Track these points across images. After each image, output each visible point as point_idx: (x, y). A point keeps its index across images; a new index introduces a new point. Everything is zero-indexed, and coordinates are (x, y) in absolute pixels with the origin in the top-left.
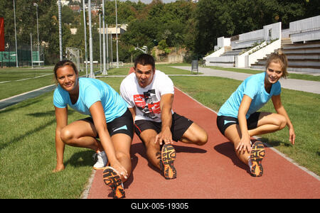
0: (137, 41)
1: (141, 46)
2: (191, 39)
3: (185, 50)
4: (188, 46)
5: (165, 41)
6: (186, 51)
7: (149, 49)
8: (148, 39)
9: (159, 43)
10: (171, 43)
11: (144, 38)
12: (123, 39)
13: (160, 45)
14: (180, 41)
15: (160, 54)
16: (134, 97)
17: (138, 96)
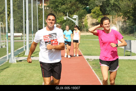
0: (67, 8)
1: (71, 13)
2: (129, 6)
3: (121, 19)
4: (125, 14)
5: (99, 8)
6: (123, 20)
7: (81, 17)
8: (79, 5)
9: (93, 11)
10: (105, 10)
11: (75, 4)
12: (52, 5)
13: (94, 13)
14: (116, 8)
15: (93, 23)
16: (44, 36)
17: (46, 36)
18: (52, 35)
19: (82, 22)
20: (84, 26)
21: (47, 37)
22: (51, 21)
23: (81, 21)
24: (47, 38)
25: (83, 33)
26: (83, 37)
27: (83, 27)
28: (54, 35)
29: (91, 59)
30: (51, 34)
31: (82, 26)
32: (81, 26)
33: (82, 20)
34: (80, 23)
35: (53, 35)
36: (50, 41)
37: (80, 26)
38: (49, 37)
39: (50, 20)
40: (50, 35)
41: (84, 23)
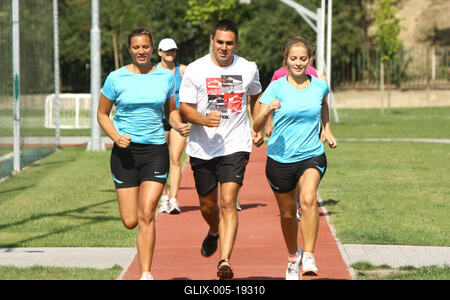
15: (436, 30)
16: (207, 80)
17: (212, 79)
18: (230, 79)
19: (365, 23)
20: (378, 49)
21: (216, 81)
22: (224, 46)
23: (353, 13)
24: (217, 84)
25: (366, 93)
26: (366, 122)
27: (367, 57)
28: (235, 81)
29: (385, 267)
30: (227, 77)
31: (365, 48)
32: (357, 51)
33: (361, 8)
34: (349, 25)
35: (231, 82)
36: (222, 97)
37: (351, 50)
38: (220, 84)
39: (221, 42)
40: (225, 79)
41: (373, 30)
